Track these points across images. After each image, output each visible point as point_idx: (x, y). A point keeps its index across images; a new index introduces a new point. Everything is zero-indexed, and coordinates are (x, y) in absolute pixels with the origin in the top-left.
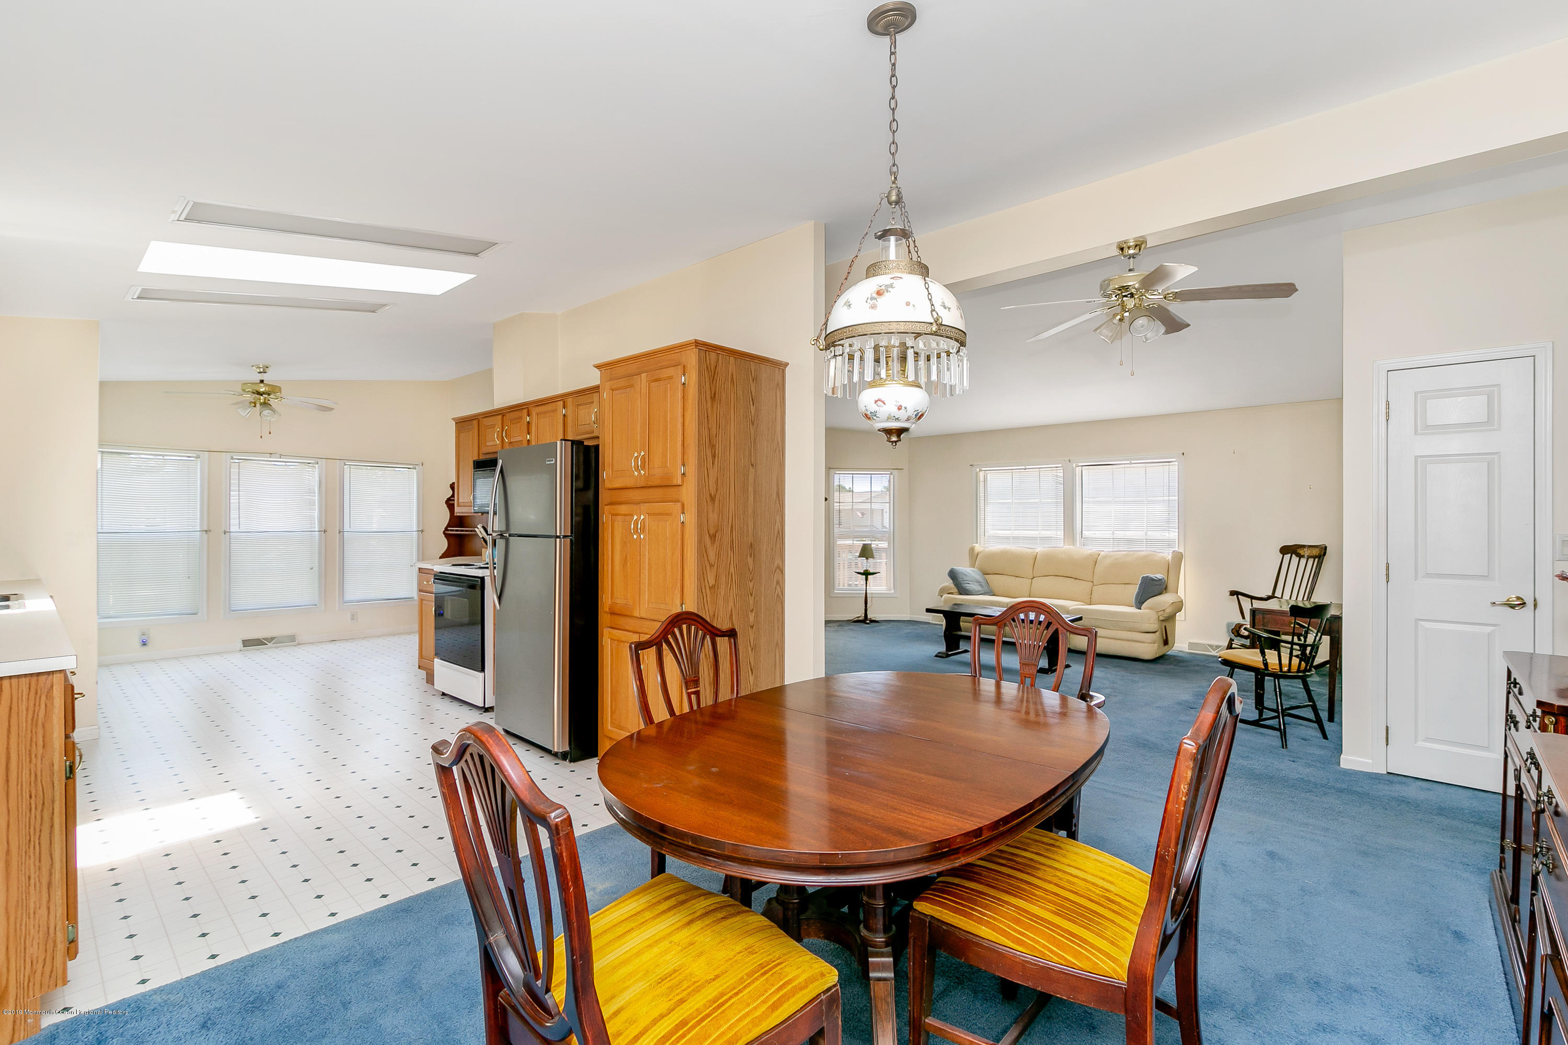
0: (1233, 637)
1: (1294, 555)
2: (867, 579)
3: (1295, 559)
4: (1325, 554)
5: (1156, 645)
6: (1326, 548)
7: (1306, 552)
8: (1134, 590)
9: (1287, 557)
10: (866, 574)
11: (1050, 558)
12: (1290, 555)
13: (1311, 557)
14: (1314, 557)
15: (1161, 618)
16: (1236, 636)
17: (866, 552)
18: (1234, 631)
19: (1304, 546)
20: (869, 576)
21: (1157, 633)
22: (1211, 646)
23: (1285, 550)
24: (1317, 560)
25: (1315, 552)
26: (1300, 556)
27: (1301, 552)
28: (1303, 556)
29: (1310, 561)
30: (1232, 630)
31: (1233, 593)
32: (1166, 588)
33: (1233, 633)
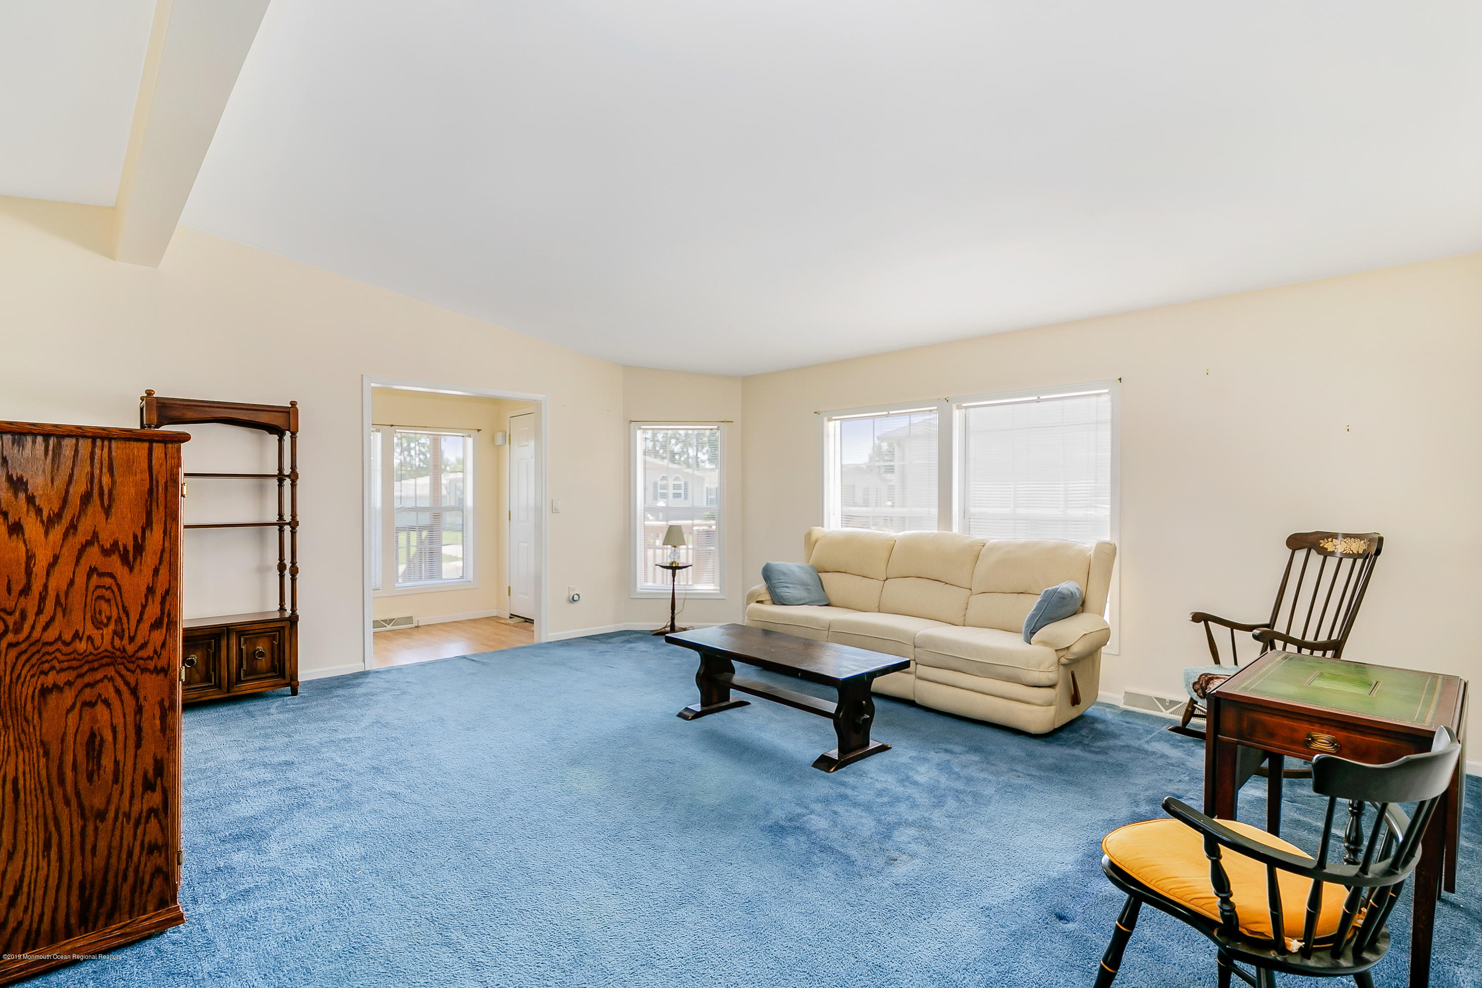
0: (1195, 696)
1: (1313, 552)
2: (674, 575)
3: (1316, 559)
4: (1378, 552)
5: (1052, 708)
6: (1381, 540)
7: (1340, 546)
8: (1031, 604)
9: (1301, 555)
10: (674, 568)
11: (912, 547)
12: (1306, 550)
13: (1348, 555)
14: (1355, 557)
15: (1063, 661)
16: (1201, 697)
17: (673, 537)
18: (1197, 686)
19: (1334, 536)
20: (677, 571)
21: (1058, 688)
22: (1162, 701)
23: (1296, 542)
24: (1359, 562)
25: (1358, 547)
26: (1326, 554)
27: (1329, 546)
28: (1332, 554)
29: (1347, 563)
30: (1194, 684)
31: (1198, 617)
32: (1083, 604)
33: (1196, 691)
